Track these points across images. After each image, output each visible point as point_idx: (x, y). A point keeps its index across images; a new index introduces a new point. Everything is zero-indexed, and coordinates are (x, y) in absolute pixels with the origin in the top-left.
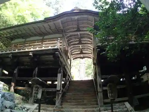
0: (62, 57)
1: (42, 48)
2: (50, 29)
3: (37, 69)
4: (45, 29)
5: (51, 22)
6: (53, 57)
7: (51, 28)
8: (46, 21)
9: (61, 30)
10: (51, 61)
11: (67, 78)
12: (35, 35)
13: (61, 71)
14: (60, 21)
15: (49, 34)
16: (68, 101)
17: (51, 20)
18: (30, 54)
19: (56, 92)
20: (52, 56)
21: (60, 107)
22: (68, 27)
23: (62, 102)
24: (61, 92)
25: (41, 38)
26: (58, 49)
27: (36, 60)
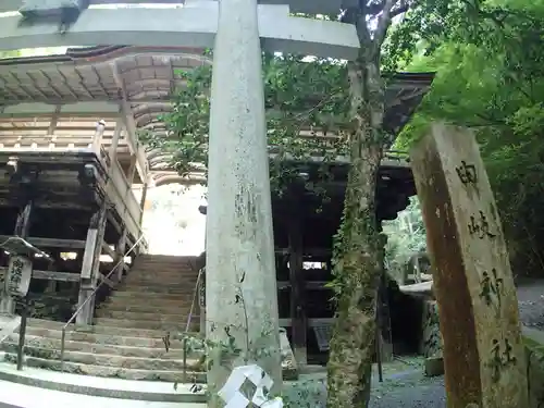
0: (108, 178)
1: (47, 145)
2: (81, 83)
3: (27, 211)
4: (66, 83)
5: (85, 62)
6: (79, 177)
7: (86, 82)
8: (69, 60)
9: (116, 89)
10: (72, 188)
11: (122, 246)
12: (35, 98)
13: (101, 221)
14: (112, 63)
15: (79, 97)
16: (115, 313)
17: (87, 59)
18: (11, 163)
19: (78, 284)
20: (77, 173)
21: (88, 329)
22: (141, 83)
23: (95, 316)
24: (93, 286)
25: (51, 108)
26: (93, 155)
27: (26, 180)
